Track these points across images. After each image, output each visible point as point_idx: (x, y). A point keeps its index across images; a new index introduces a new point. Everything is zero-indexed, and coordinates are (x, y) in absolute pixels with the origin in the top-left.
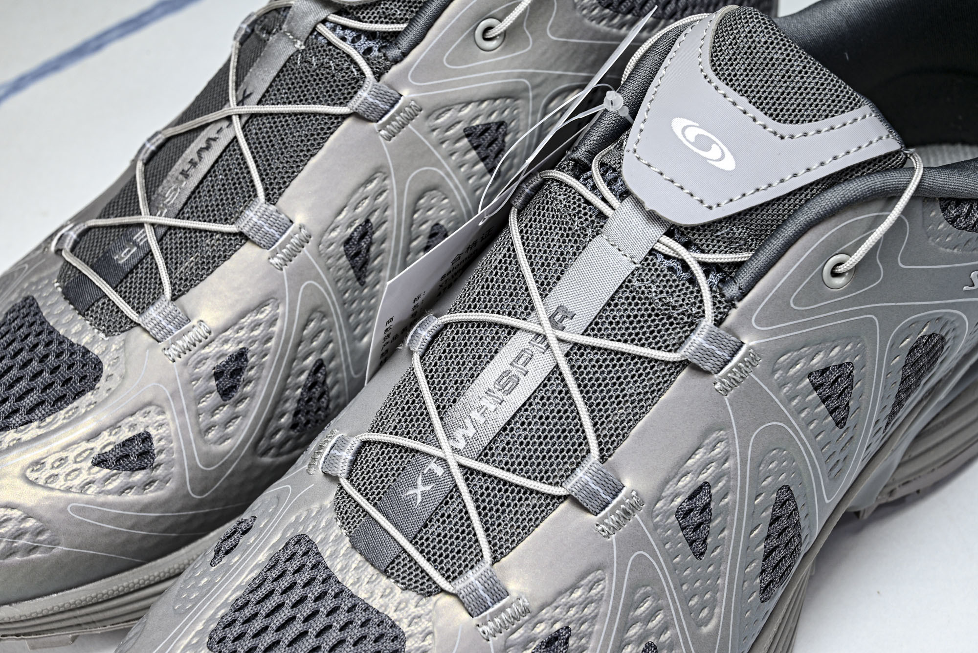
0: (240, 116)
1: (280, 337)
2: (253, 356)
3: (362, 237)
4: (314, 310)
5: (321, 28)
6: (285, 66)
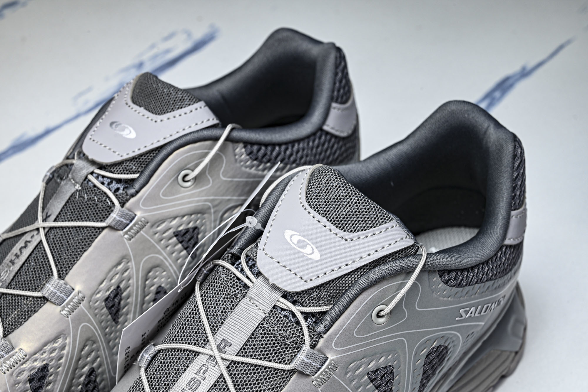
0: (44, 228)
2: (51, 368)
3: (115, 296)
4: (88, 340)
5: (90, 177)
6: (69, 199)
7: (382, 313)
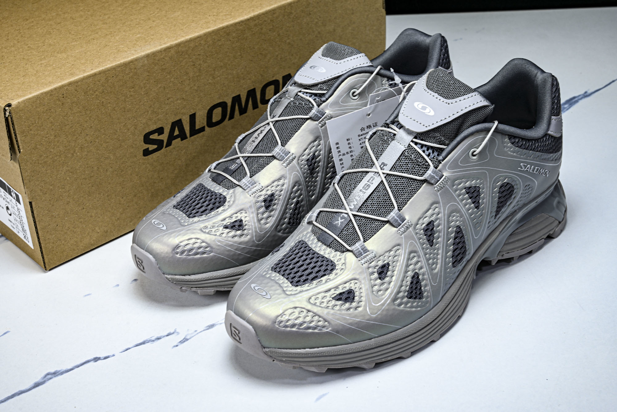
0: (272, 122)
1: (284, 195)
2: (276, 196)
3: (312, 159)
4: (296, 182)
5: (299, 94)
6: (287, 106)
7: (475, 153)
